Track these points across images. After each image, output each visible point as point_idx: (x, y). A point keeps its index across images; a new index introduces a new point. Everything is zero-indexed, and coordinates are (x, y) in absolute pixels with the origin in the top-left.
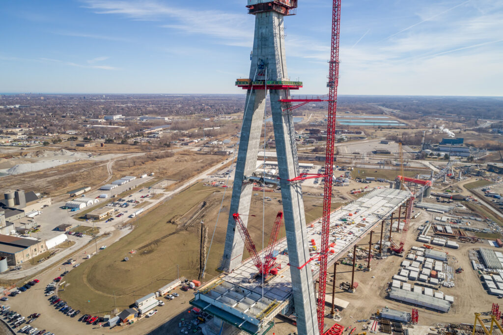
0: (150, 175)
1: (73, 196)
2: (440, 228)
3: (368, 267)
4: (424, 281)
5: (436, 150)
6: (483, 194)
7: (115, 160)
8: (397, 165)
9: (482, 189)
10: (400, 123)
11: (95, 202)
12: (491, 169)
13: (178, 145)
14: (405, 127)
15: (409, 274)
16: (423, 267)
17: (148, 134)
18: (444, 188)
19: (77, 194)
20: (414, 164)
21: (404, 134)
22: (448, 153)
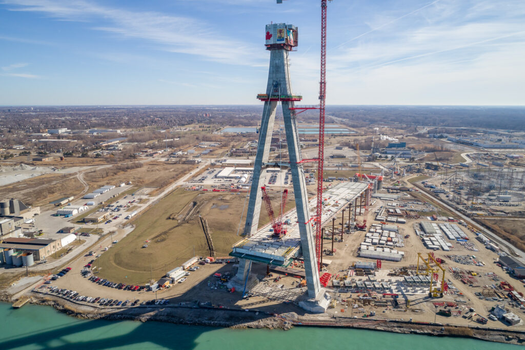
0: (128, 184)
1: (58, 205)
2: (391, 210)
3: (342, 238)
4: (383, 244)
5: (383, 153)
6: (422, 185)
7: (83, 172)
8: (352, 166)
9: (421, 182)
10: (351, 131)
11: (85, 209)
12: (428, 166)
13: (143, 156)
14: (356, 134)
15: (372, 242)
16: (382, 236)
17: (106, 146)
18: (392, 183)
19: (63, 203)
20: (367, 165)
21: (355, 140)
22: (394, 155)
